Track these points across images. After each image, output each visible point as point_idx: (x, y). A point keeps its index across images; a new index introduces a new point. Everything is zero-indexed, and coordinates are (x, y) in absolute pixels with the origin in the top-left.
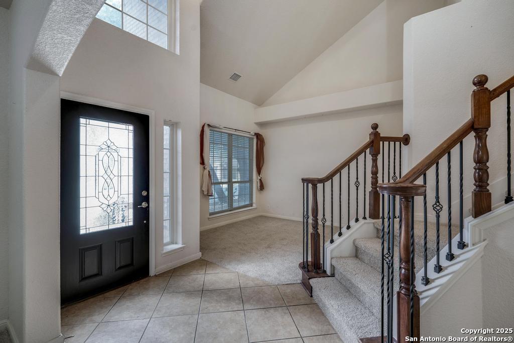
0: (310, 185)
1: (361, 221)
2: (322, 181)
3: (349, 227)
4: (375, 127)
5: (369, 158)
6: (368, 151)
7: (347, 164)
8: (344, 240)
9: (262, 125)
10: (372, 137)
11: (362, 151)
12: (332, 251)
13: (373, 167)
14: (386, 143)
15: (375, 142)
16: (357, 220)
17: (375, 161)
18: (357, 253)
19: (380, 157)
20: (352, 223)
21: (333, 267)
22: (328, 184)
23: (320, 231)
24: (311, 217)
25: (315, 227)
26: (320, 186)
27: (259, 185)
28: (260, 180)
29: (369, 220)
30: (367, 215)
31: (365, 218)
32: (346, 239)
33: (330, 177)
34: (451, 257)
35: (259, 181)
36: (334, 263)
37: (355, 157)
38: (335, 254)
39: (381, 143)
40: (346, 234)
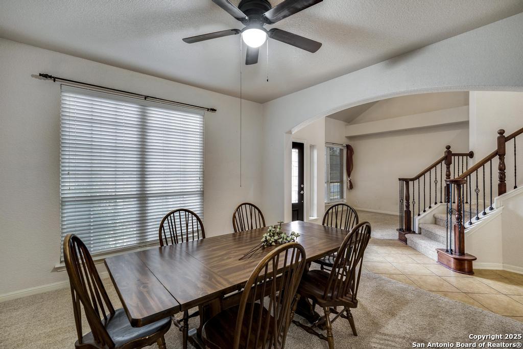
0: (404, 182)
1: (439, 204)
2: (413, 180)
3: (430, 207)
4: (448, 147)
5: (444, 166)
6: (443, 162)
7: (429, 169)
8: (427, 214)
9: (350, 138)
10: (446, 154)
11: (440, 162)
12: (419, 220)
13: (447, 172)
14: (456, 158)
15: (448, 157)
16: (436, 203)
17: (448, 168)
18: (436, 221)
19: (452, 166)
20: (433, 205)
21: (420, 229)
22: (416, 182)
23: (411, 209)
24: (405, 201)
25: (408, 206)
26: (411, 183)
27: (349, 185)
28: (350, 181)
29: (444, 203)
30: (443, 201)
31: (441, 202)
32: (428, 213)
33: (418, 177)
34: (485, 214)
35: (348, 181)
36: (420, 227)
37: (435, 165)
38: (421, 222)
39: (453, 157)
40: (428, 211)
